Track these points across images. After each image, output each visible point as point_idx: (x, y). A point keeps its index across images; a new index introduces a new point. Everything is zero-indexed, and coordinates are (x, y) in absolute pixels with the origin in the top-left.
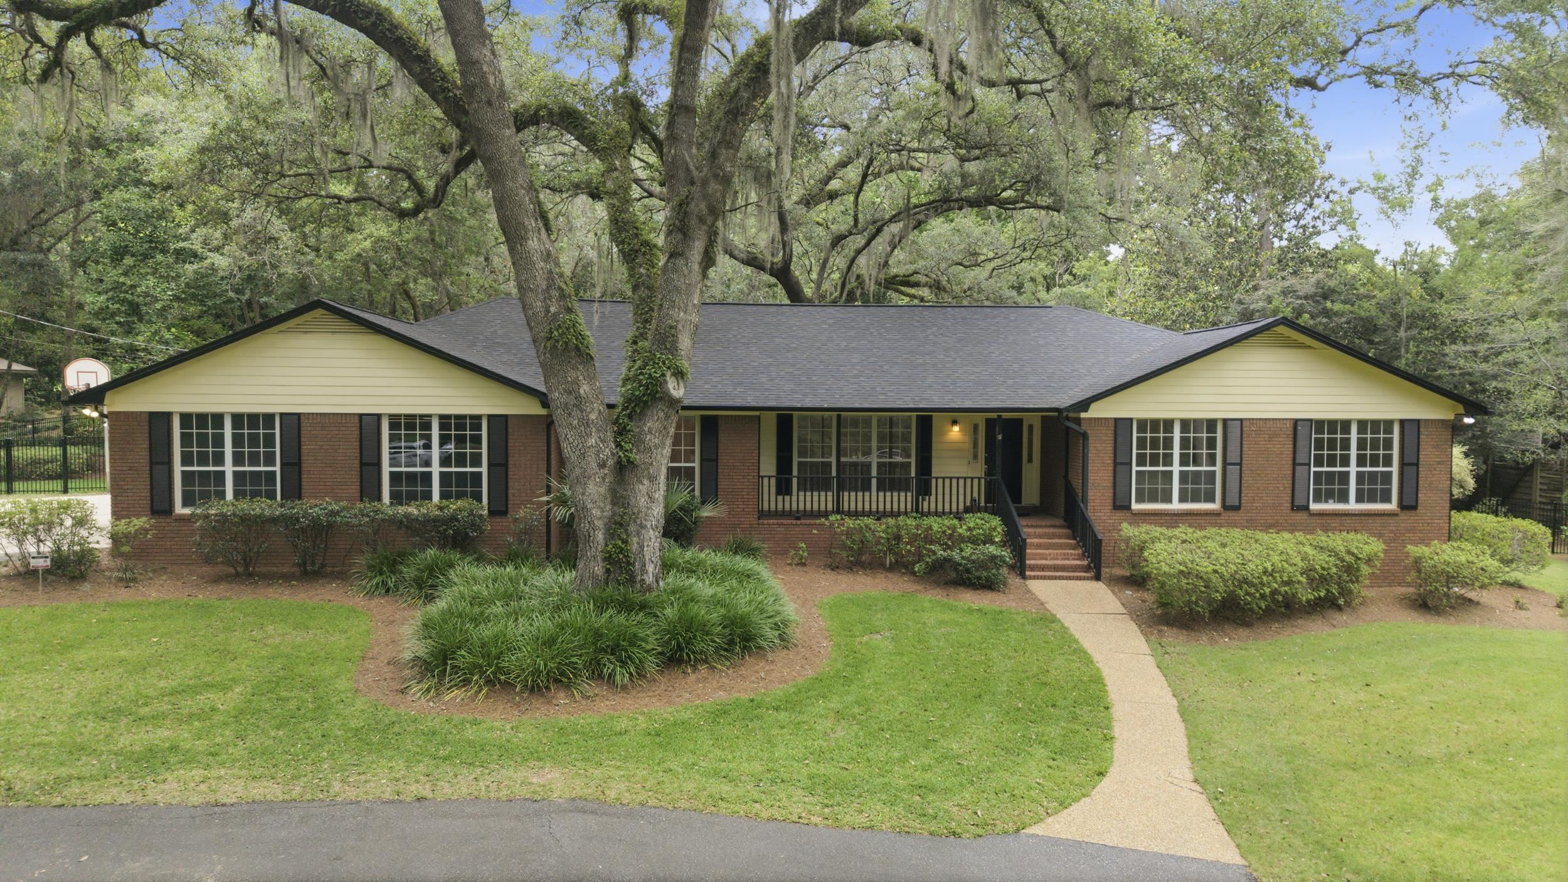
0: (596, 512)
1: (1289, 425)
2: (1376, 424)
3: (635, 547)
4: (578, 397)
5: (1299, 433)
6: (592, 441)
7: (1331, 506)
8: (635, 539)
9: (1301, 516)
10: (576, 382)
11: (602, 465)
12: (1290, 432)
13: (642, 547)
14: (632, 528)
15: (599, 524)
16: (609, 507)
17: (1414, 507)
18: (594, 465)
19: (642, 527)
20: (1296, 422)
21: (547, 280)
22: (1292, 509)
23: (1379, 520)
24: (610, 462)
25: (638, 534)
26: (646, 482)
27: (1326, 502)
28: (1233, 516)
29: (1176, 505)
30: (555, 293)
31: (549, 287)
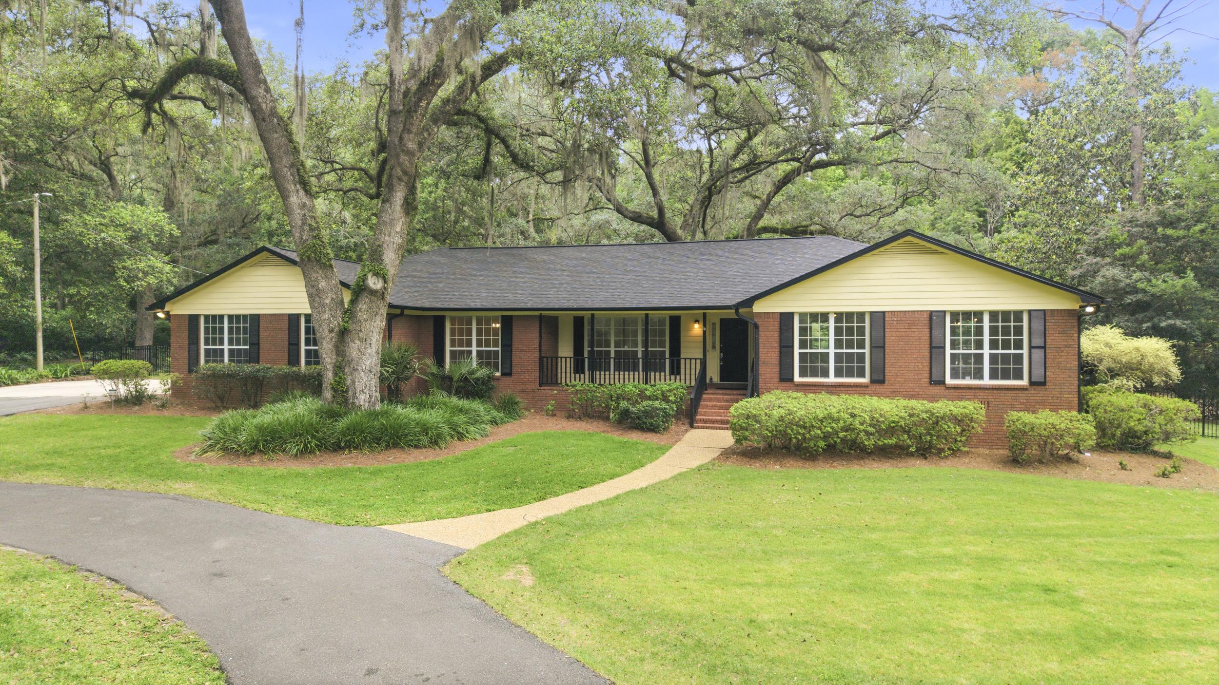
0: (328, 360)
1: (926, 316)
2: (1006, 315)
3: (348, 382)
4: (318, 289)
5: (934, 322)
6: (326, 316)
7: (968, 381)
8: (350, 377)
9: (937, 389)
10: (317, 280)
11: (331, 331)
12: (927, 322)
13: (354, 382)
14: (347, 370)
15: (330, 367)
16: (334, 357)
17: (1043, 384)
18: (327, 331)
19: (355, 370)
20: (931, 313)
21: (302, 220)
22: (931, 384)
23: (1010, 393)
24: (336, 329)
25: (351, 374)
26: (357, 342)
27: (964, 378)
28: (878, 387)
29: (832, 379)
30: (306, 228)
31: (303, 224)
